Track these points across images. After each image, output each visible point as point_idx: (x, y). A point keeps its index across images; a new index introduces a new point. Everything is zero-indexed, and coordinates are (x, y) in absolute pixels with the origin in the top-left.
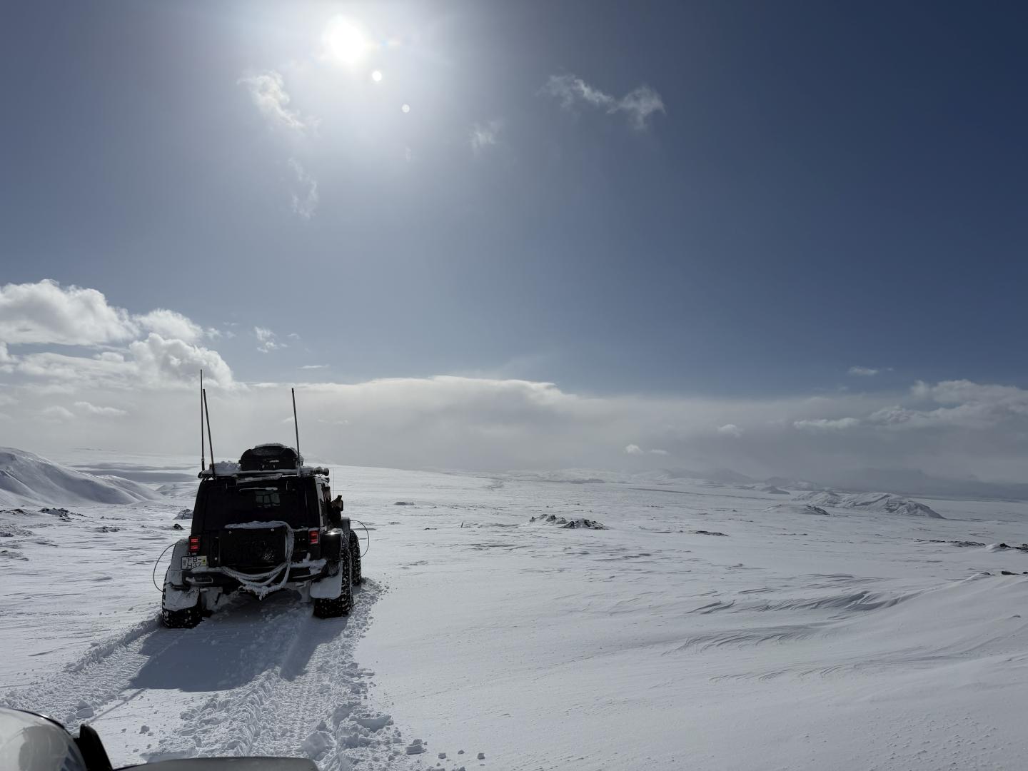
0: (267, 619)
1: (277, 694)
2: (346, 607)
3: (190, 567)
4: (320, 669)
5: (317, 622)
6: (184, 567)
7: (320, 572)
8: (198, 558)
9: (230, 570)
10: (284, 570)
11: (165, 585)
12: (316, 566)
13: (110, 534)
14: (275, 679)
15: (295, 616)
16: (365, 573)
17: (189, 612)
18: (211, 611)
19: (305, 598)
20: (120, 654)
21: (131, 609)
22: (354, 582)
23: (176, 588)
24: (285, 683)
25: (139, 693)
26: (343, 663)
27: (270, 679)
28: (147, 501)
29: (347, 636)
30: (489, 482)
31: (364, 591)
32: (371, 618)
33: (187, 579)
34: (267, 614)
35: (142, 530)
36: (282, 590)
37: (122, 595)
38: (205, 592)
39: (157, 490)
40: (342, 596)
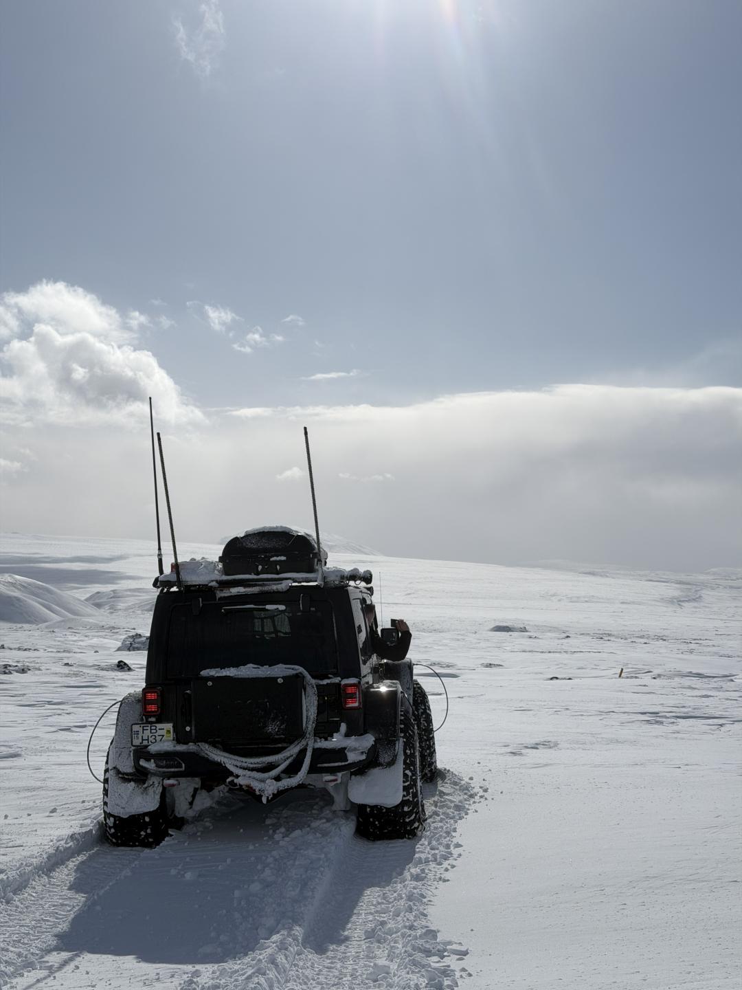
0: (277, 837)
1: (298, 977)
2: (413, 822)
3: (145, 743)
4: (370, 935)
5: (363, 846)
6: (137, 742)
7: (364, 757)
8: (159, 726)
9: (211, 749)
10: (303, 752)
11: (106, 771)
12: (358, 746)
13: (15, 677)
14: (293, 949)
15: (325, 834)
16: (444, 758)
17: (147, 819)
18: (183, 818)
19: (339, 804)
20: (39, 888)
21: (54, 811)
22: (424, 777)
23: (125, 778)
24: (313, 957)
25: (71, 959)
26: (411, 928)
27: (286, 949)
28: (71, 619)
29: (417, 878)
30: (673, 591)
31: (442, 794)
32: (458, 846)
33: (143, 763)
34: (276, 827)
35: (66, 670)
36: (301, 786)
37: (39, 784)
38: (173, 785)
39: (86, 600)
40: (403, 803)
